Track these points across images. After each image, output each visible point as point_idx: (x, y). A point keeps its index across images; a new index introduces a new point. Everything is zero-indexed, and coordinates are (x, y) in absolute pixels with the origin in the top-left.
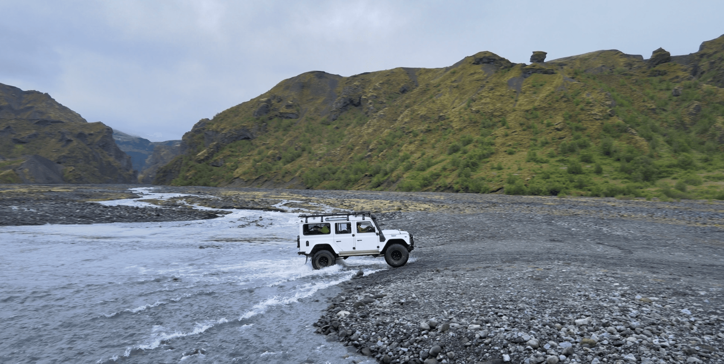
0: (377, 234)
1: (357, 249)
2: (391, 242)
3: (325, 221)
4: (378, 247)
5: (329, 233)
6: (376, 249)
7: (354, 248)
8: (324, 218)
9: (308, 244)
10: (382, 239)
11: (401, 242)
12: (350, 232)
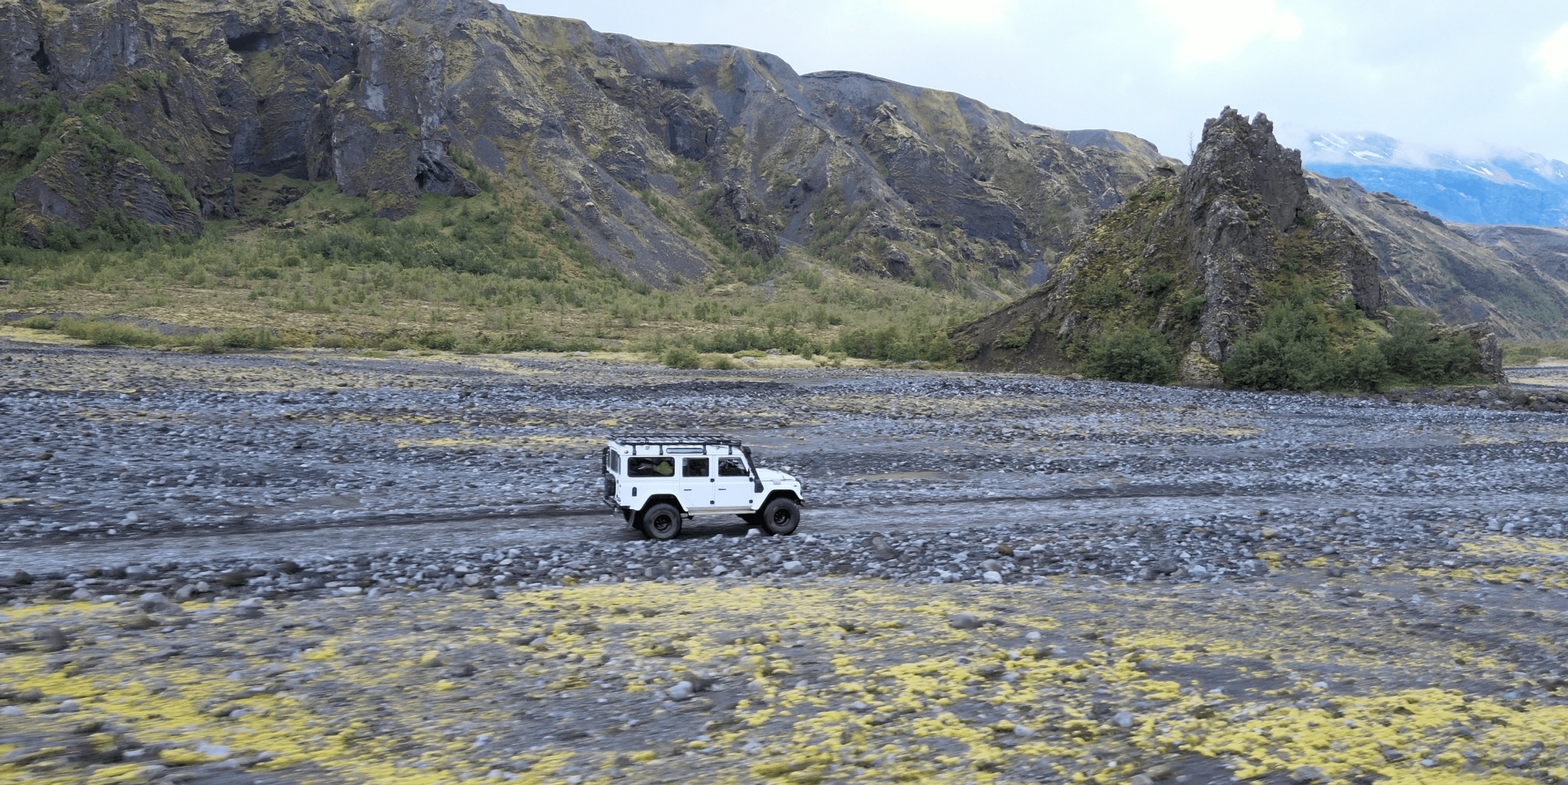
0: (751, 480)
1: (716, 505)
2: (775, 495)
3: (665, 455)
4: (751, 501)
5: (672, 474)
6: (748, 504)
7: (712, 502)
8: (665, 447)
9: (634, 492)
10: (759, 488)
11: (790, 494)
12: (707, 474)
